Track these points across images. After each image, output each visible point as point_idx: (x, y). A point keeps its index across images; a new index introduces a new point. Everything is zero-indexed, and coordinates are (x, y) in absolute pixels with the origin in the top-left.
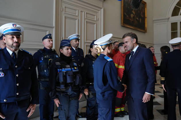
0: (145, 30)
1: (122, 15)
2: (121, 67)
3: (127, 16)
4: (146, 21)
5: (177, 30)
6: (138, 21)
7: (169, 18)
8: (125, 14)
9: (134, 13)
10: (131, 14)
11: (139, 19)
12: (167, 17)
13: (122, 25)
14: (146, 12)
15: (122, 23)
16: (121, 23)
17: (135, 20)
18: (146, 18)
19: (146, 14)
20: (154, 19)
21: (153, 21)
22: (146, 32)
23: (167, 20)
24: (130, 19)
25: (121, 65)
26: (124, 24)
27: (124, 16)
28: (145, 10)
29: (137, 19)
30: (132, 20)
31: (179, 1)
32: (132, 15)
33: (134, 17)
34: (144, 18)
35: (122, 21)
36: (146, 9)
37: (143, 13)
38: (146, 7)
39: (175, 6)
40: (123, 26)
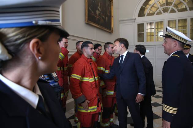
0: (111, 30)
1: (87, 10)
2: (86, 79)
3: (92, 12)
4: (112, 20)
5: (144, 32)
6: (105, 20)
7: (136, 18)
8: (90, 9)
9: (100, 9)
10: (97, 10)
11: (105, 17)
12: (134, 17)
13: (87, 22)
14: (112, 11)
15: (87, 20)
16: (85, 20)
17: (101, 18)
18: (112, 17)
19: (112, 12)
20: (120, 19)
21: (119, 21)
22: (113, 33)
23: (134, 21)
24: (96, 16)
25: (86, 77)
26: (89, 21)
27: (89, 11)
28: (111, 9)
29: (103, 17)
30: (98, 18)
31: (146, 1)
32: (98, 12)
33: (100, 14)
34: (110, 17)
35: (87, 18)
36: (112, 7)
37: (109, 11)
38: (112, 5)
39: (142, 6)
40: (88, 24)
